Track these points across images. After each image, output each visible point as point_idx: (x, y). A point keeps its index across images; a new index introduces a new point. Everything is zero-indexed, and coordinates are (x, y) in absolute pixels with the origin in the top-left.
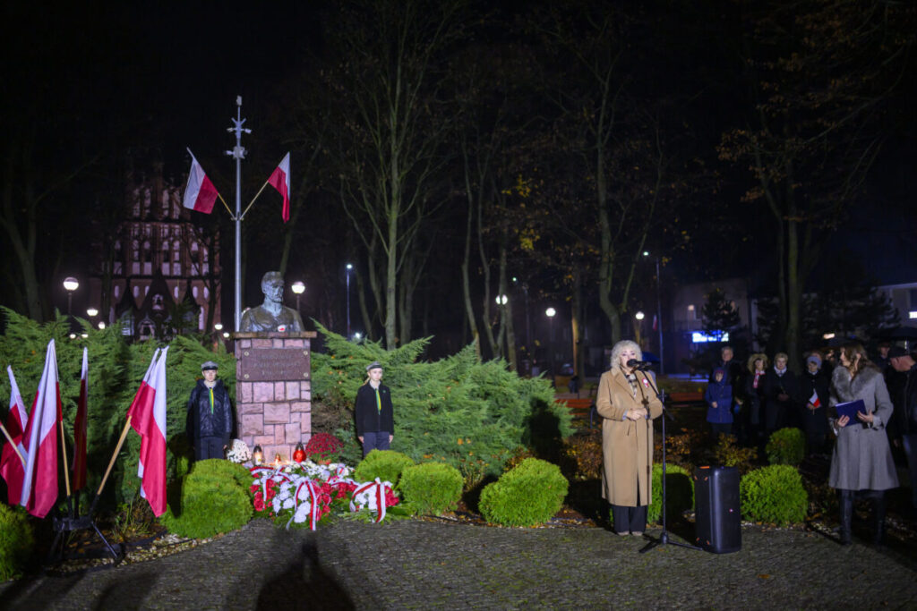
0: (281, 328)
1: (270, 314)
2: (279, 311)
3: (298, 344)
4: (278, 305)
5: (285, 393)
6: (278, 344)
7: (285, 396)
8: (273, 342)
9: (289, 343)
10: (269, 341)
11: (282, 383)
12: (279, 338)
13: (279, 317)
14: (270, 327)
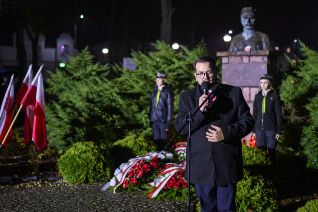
0: (248, 48)
1: (243, 39)
2: (250, 36)
3: (259, 59)
4: (251, 31)
5: (250, 95)
6: (246, 59)
7: (250, 98)
8: (242, 59)
9: (253, 59)
10: (240, 58)
11: (248, 88)
12: (246, 55)
13: (249, 40)
14: (240, 48)
